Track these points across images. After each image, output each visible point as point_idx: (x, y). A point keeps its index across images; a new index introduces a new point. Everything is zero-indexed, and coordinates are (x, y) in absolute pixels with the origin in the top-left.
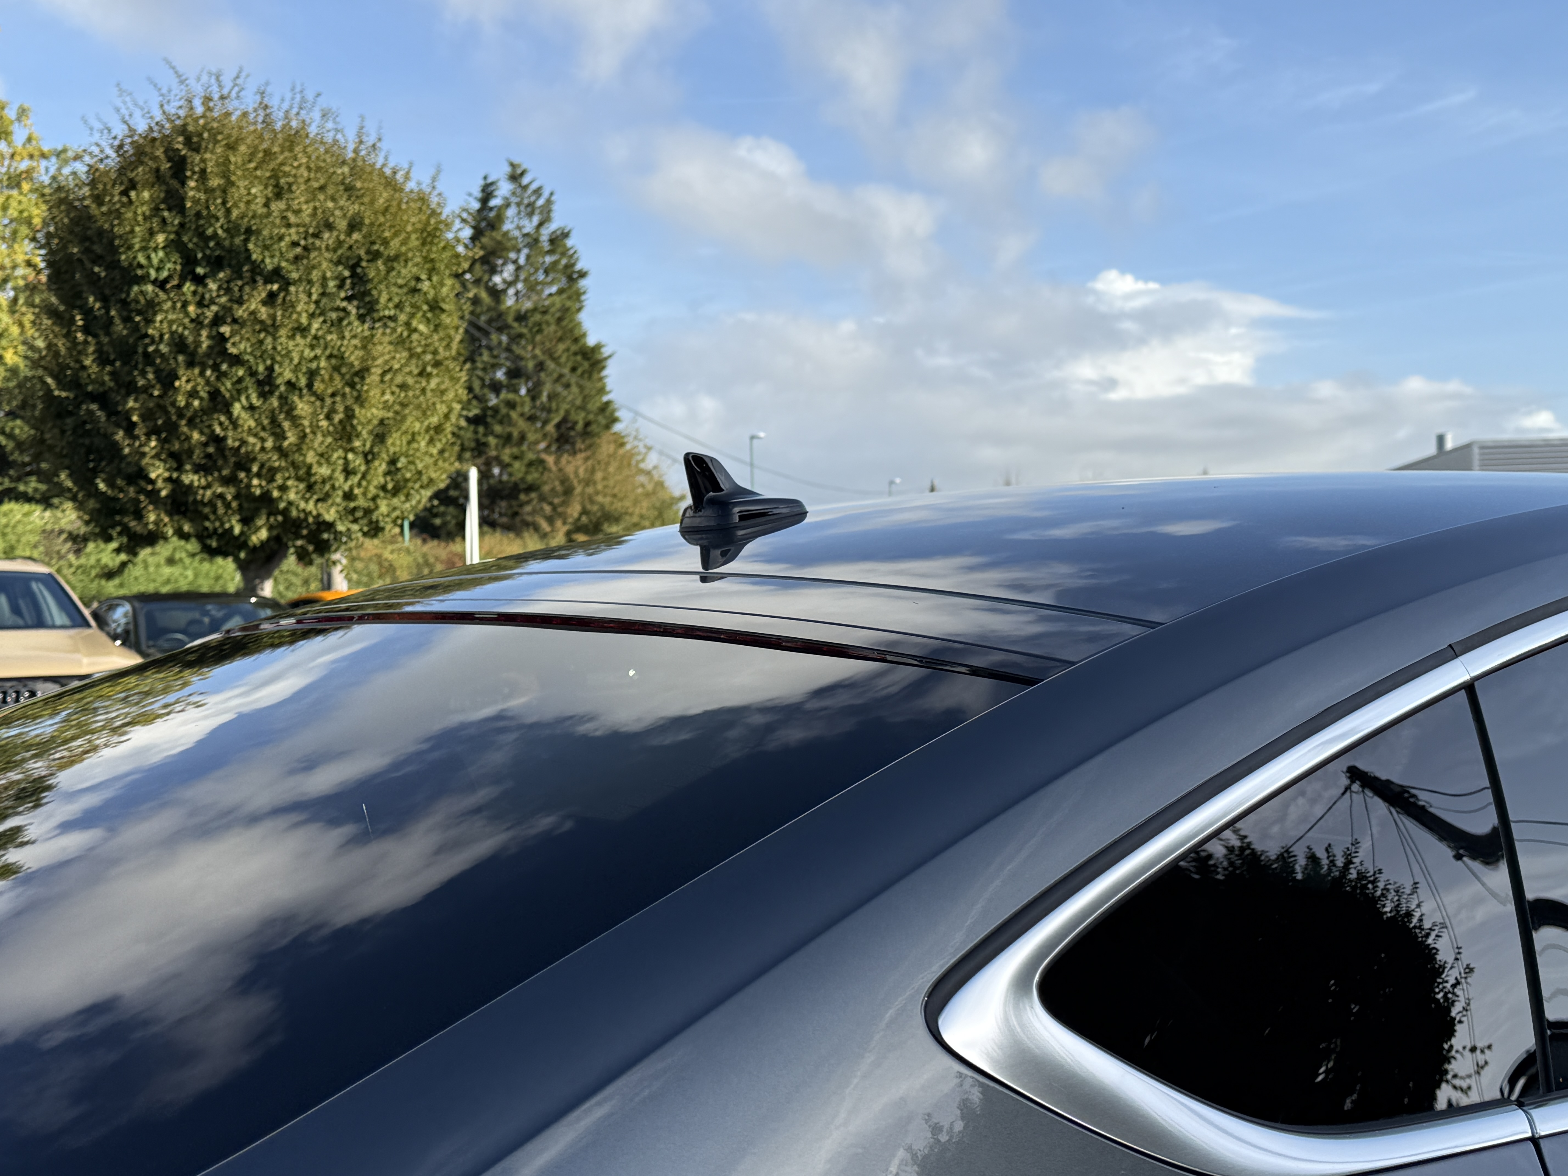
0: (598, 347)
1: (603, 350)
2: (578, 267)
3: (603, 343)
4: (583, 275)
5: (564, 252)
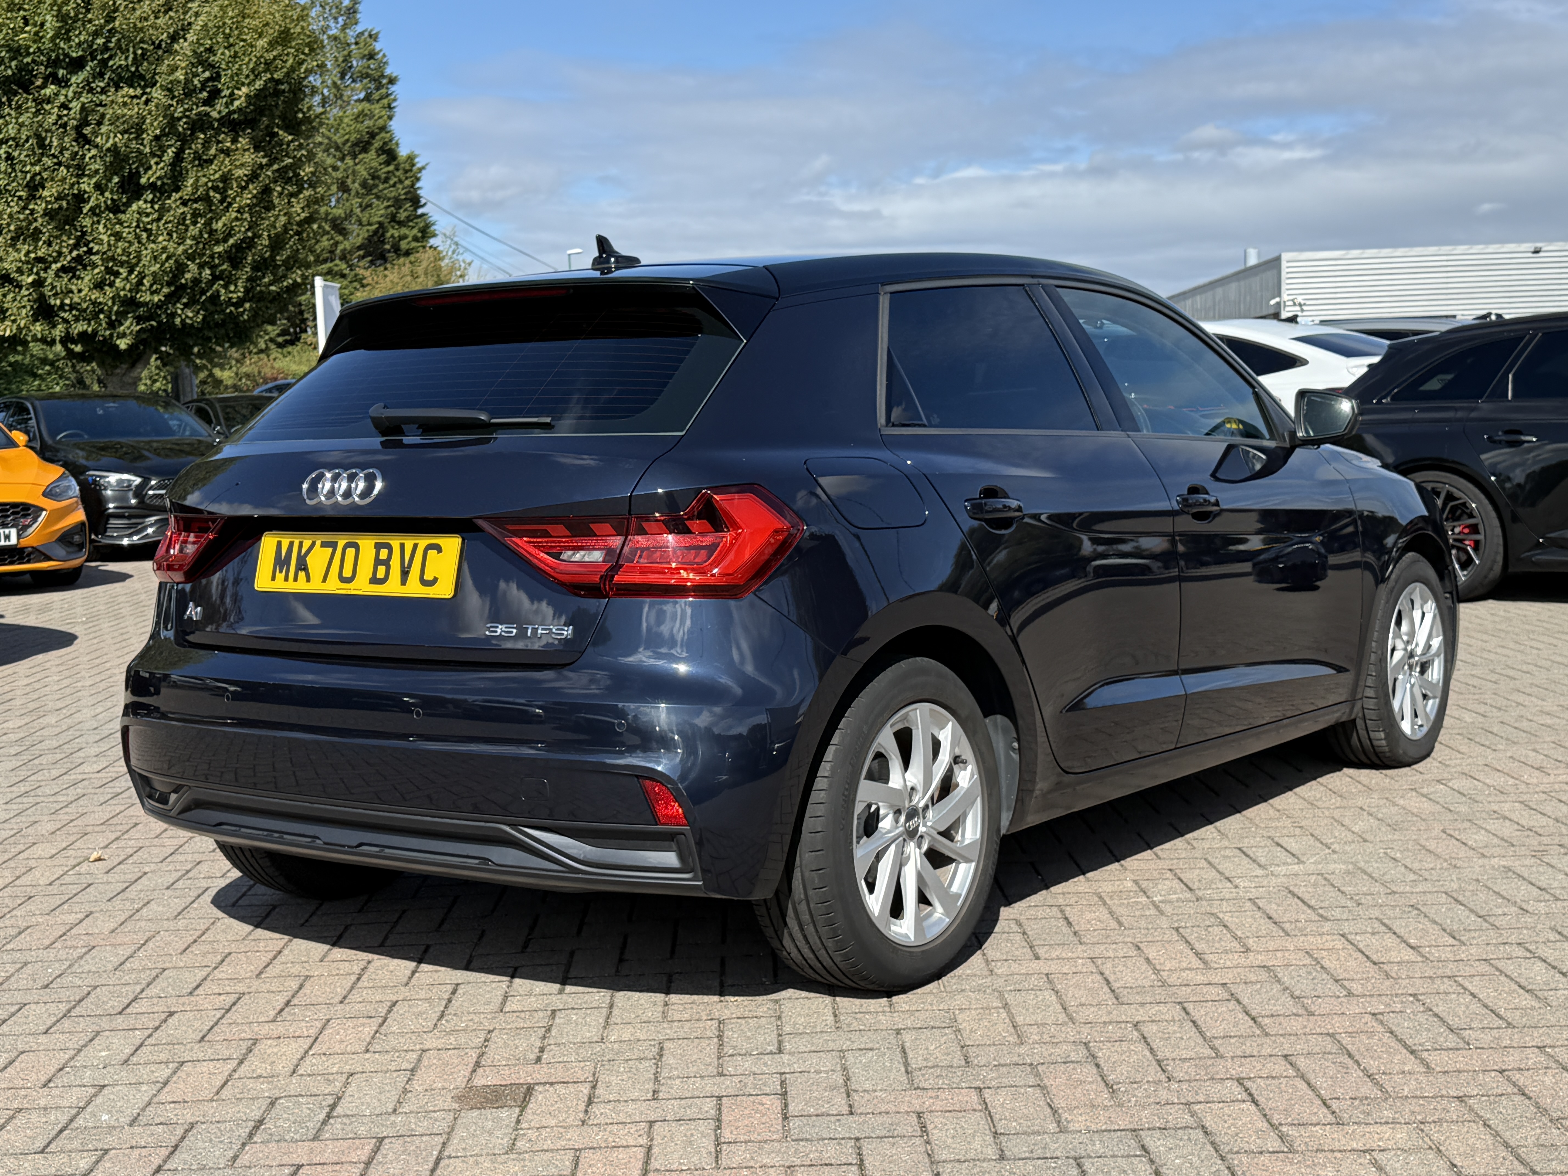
0: (411, 159)
1: (416, 160)
2: (388, 72)
3: (416, 153)
4: (392, 81)
5: (371, 56)
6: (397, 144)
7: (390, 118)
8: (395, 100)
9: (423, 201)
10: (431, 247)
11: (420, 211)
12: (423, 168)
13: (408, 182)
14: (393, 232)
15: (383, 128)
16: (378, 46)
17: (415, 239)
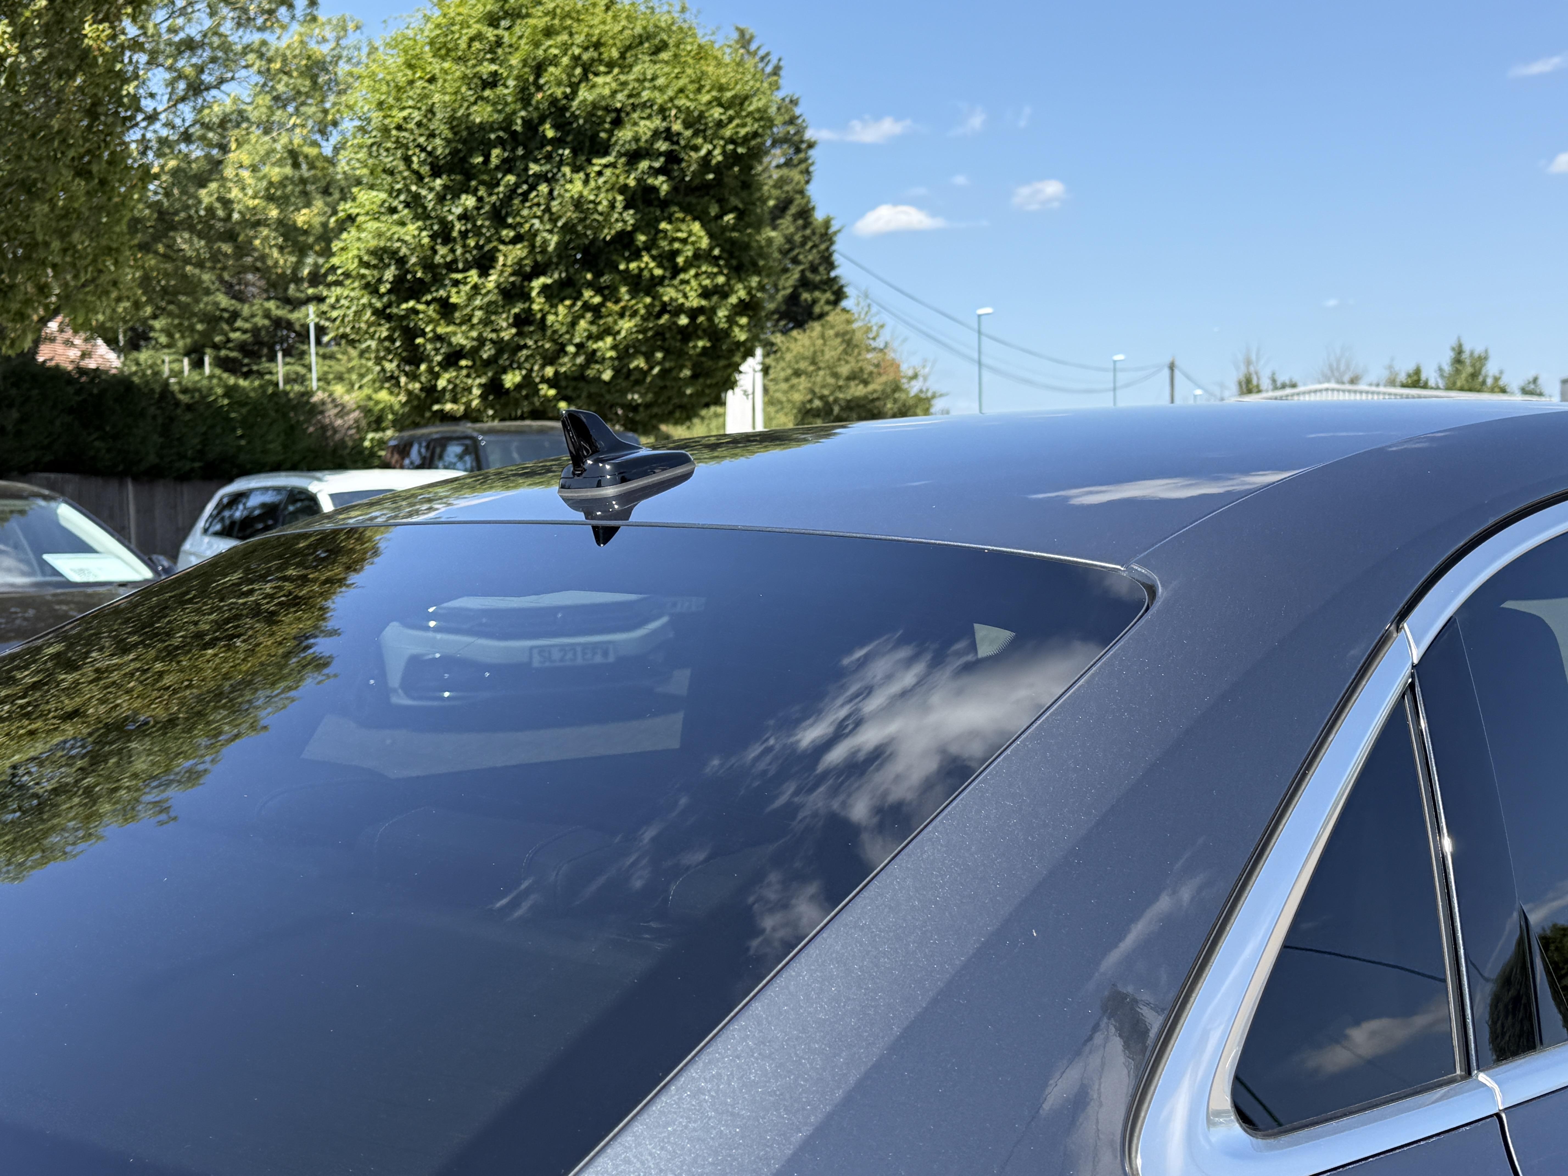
0: (826, 223)
1: (832, 224)
2: (807, 136)
3: (832, 216)
5: (792, 121)
6: (813, 208)
7: (807, 182)
8: (813, 164)
9: (836, 263)
10: (844, 310)
11: (833, 274)
12: (839, 231)
13: (823, 247)
14: (806, 296)
15: (801, 192)
16: (797, 111)
17: (828, 302)
